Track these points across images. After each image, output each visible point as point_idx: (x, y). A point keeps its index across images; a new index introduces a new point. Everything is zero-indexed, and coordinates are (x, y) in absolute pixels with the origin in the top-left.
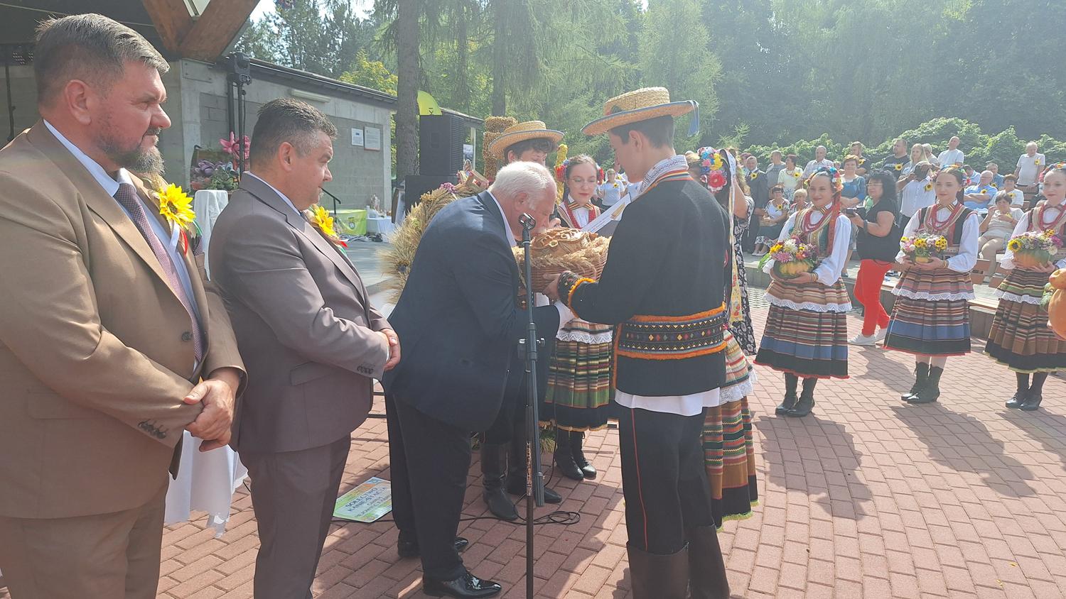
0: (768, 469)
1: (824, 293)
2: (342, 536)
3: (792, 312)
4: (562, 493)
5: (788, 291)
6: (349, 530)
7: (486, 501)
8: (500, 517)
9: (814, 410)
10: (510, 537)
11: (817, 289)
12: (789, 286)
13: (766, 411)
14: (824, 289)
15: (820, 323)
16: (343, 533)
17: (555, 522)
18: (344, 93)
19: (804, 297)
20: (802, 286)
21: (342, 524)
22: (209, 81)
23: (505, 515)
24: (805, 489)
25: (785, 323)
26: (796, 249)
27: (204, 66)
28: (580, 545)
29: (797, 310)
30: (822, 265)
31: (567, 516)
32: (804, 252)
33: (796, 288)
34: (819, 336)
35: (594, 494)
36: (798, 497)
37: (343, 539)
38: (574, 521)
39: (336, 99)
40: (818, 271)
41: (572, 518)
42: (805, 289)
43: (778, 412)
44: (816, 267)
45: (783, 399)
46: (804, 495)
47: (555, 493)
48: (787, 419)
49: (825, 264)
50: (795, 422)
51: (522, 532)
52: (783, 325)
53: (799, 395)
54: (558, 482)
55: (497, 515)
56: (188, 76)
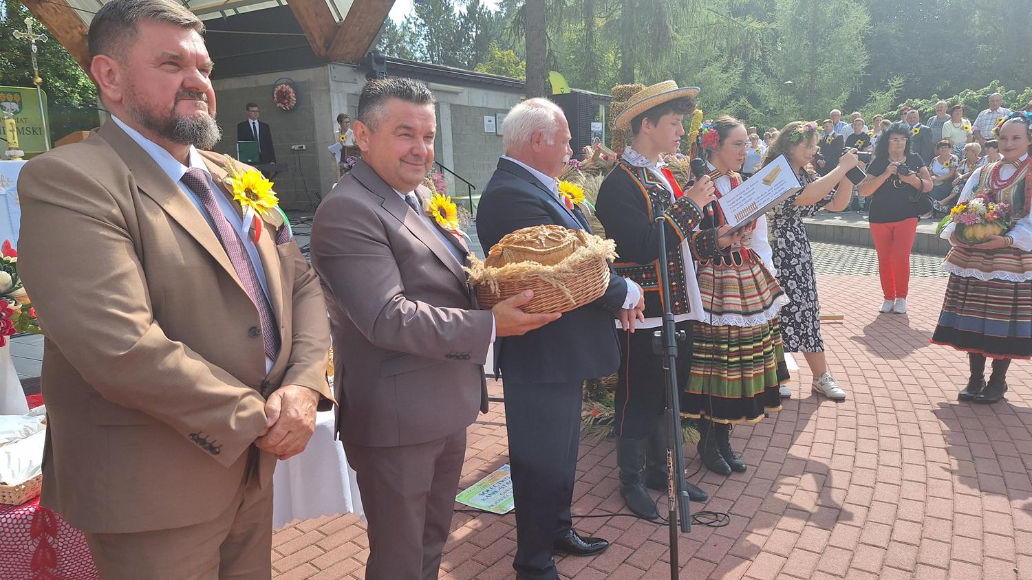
0: (955, 467)
1: (1020, 260)
2: (475, 527)
3: (979, 283)
4: (708, 490)
5: (973, 258)
6: (482, 520)
7: (623, 495)
8: (639, 516)
9: (1006, 395)
10: (651, 538)
11: (1012, 256)
12: (974, 253)
13: (946, 397)
14: (1020, 255)
15: (1016, 295)
16: (475, 525)
17: (701, 523)
18: (476, 82)
19: (994, 265)
20: (991, 253)
21: (475, 514)
22: (355, 82)
23: (645, 513)
24: (1005, 493)
25: (969, 296)
26: (984, 209)
27: (350, 69)
28: (731, 552)
29: (986, 280)
30: (1017, 227)
31: (714, 517)
32: (995, 213)
33: (984, 255)
34: (1015, 310)
35: (745, 493)
36: (998, 502)
37: (476, 531)
38: (723, 523)
39: (469, 89)
40: (1013, 234)
41: (721, 519)
42: (995, 255)
43: (961, 397)
44: (1010, 229)
45: (967, 382)
46: (1005, 499)
47: (701, 491)
48: (972, 406)
49: (1022, 225)
50: (984, 410)
51: (664, 533)
52: (967, 298)
53: (987, 379)
54: (702, 478)
55: (634, 512)
56: (336, 79)
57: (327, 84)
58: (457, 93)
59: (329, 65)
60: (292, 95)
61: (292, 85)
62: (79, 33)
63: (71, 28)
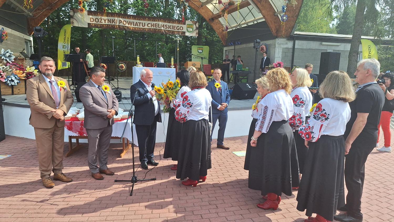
39: (345, 44)
56: (279, 43)
57: (275, 45)
58: (338, 46)
59: (277, 39)
60: (265, 49)
61: (266, 45)
62: (222, 30)
63: (219, 28)
